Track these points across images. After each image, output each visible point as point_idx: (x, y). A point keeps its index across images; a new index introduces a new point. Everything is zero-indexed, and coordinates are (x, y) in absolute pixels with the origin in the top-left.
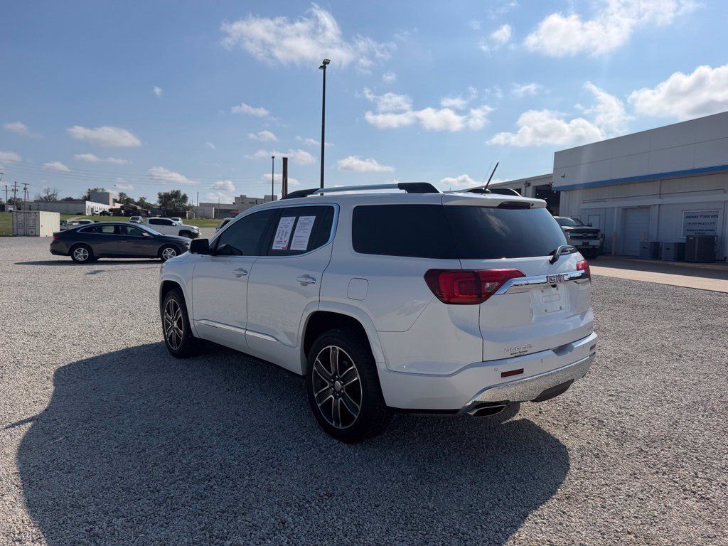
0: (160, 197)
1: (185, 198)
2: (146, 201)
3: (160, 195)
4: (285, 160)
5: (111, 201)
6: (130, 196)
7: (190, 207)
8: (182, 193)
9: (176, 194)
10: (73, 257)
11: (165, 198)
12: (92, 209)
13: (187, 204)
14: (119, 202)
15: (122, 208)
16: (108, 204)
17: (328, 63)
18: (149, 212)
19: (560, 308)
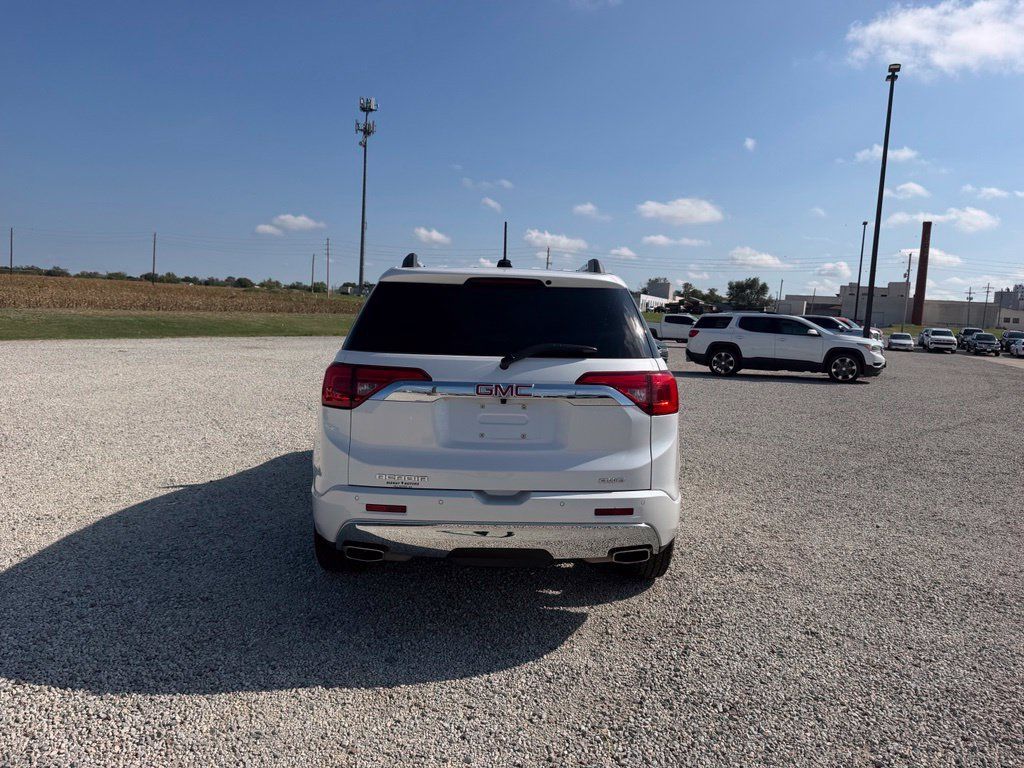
0: (731, 287)
1: (764, 288)
2: (716, 293)
3: (730, 284)
4: (927, 226)
5: (671, 294)
6: (697, 286)
7: (770, 301)
8: (761, 283)
9: (752, 284)
11: (738, 289)
12: (647, 305)
13: (767, 297)
14: (681, 296)
15: (681, 302)
16: (667, 298)
17: (898, 70)
18: (714, 309)
19: (523, 436)
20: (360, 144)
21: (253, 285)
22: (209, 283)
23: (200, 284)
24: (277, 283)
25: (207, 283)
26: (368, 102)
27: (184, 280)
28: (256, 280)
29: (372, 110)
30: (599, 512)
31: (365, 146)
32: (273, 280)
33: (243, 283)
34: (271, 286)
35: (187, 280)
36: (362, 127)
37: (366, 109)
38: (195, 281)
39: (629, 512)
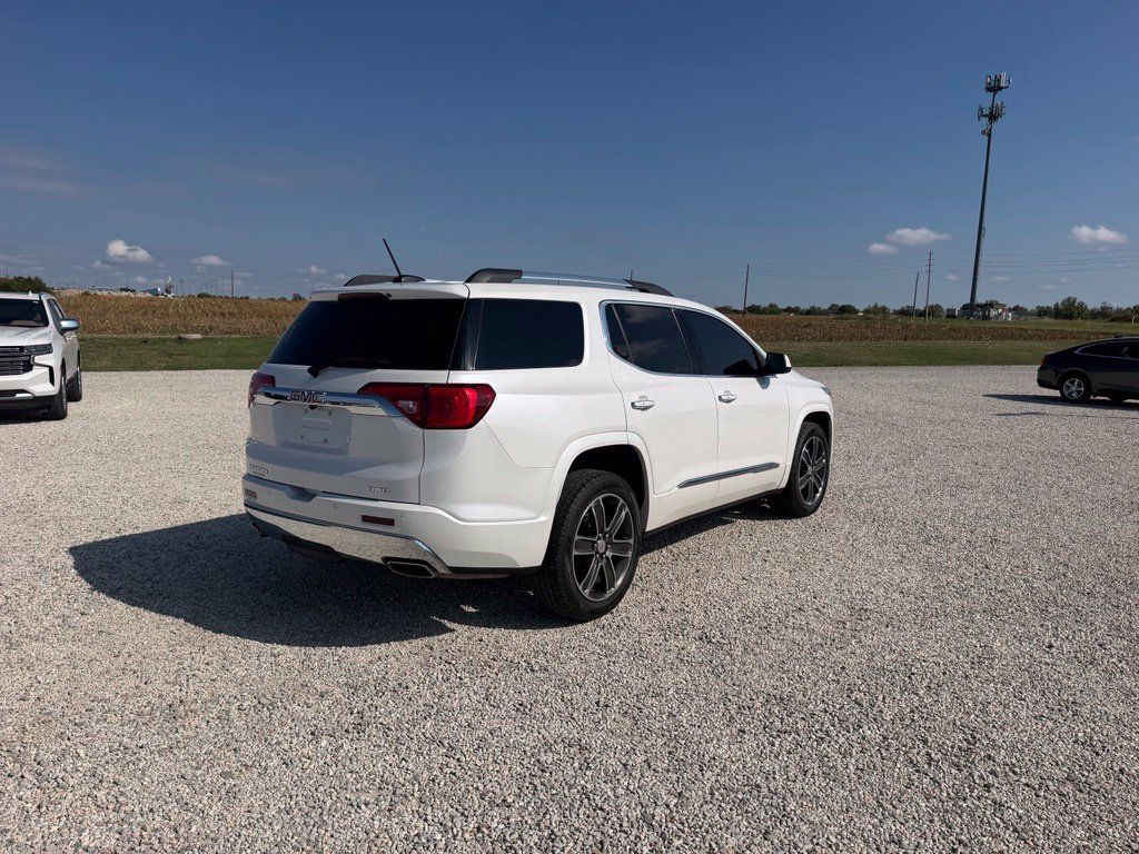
10: (1062, 392)
19: (325, 441)
20: (983, 133)
21: (856, 312)
22: (812, 312)
23: (802, 313)
24: (884, 308)
25: (808, 312)
26: (998, 80)
27: (784, 310)
28: (861, 306)
29: (1002, 88)
30: (366, 519)
31: (989, 135)
32: (880, 305)
33: (845, 310)
34: (878, 312)
35: (789, 310)
36: (986, 112)
37: (994, 88)
38: (796, 310)
39: (390, 522)
